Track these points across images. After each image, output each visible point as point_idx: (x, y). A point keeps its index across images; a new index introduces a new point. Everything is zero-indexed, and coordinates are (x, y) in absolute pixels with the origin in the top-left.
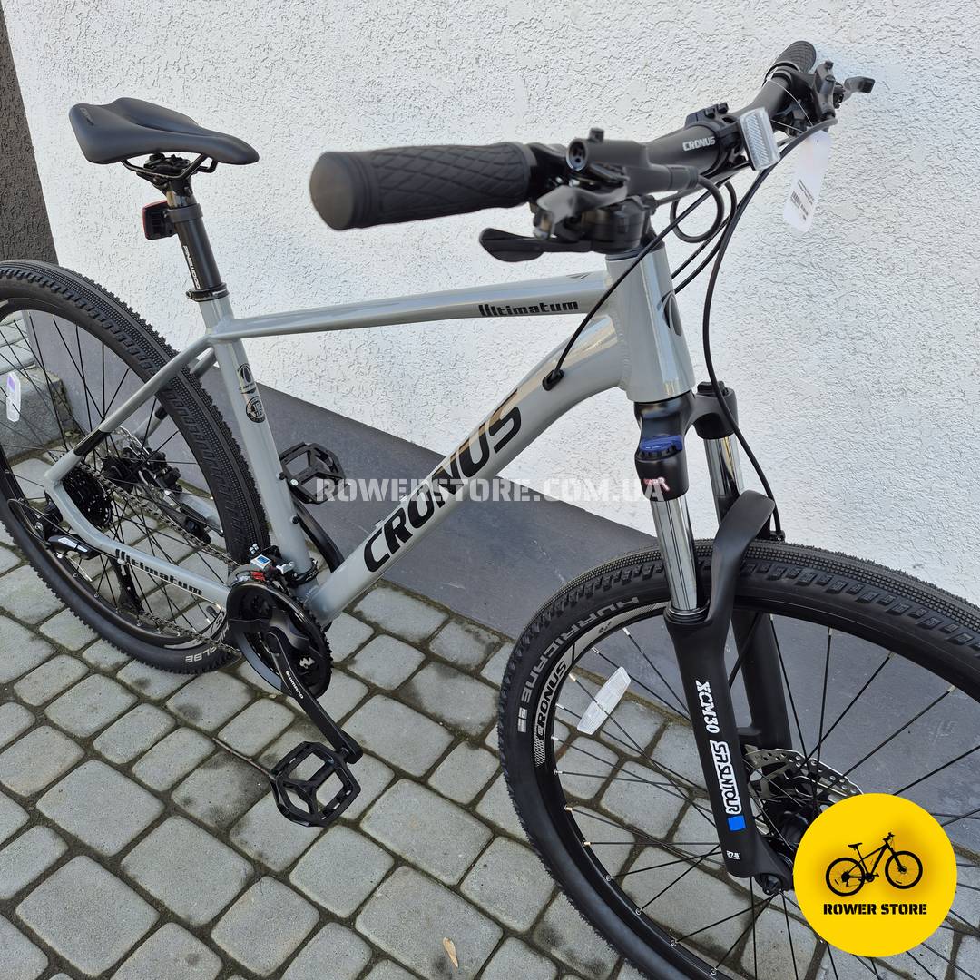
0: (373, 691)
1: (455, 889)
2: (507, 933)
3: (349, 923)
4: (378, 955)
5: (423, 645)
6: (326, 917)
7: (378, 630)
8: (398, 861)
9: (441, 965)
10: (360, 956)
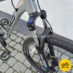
0: (17, 43)
1: (23, 64)
2: (27, 68)
3: (12, 67)
4: (15, 71)
5: (22, 38)
6: (10, 67)
7: (18, 37)
8: (18, 61)
9: (21, 72)
10: (13, 71)
